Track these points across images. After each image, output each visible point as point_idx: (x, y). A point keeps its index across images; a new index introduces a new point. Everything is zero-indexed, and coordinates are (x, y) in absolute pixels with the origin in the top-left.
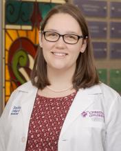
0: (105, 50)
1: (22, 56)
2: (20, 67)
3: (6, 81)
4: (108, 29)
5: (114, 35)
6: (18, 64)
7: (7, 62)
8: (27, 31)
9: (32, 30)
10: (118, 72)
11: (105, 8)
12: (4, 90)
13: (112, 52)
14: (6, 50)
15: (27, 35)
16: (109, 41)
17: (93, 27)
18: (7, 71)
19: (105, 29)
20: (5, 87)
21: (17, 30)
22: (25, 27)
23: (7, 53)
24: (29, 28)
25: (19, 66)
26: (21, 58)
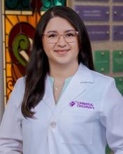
0: (108, 32)
1: (23, 40)
3: (6, 63)
5: (116, 18)
6: (19, 47)
7: (7, 46)
8: (27, 16)
9: (32, 15)
10: (120, 53)
12: (5, 71)
14: (6, 34)
15: (28, 20)
16: (112, 24)
18: (8, 54)
19: (108, 13)
20: (6, 69)
21: (17, 15)
23: (7, 37)
24: (30, 13)
25: (20, 49)
26: (22, 42)
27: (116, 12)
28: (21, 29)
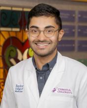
0: (74, 45)
1: (12, 50)
2: (11, 58)
5: (80, 34)
8: (16, 32)
9: (20, 32)
11: (74, 15)
15: (16, 35)
16: (77, 39)
19: (74, 30)
21: (9, 32)
22: (14, 30)
24: (18, 30)
26: (12, 52)
27: (79, 30)
28: (11, 42)
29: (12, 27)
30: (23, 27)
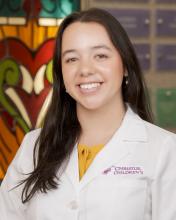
0: (148, 56)
1: (10, 69)
2: (8, 86)
4: (152, 22)
5: (163, 31)
6: (5, 82)
8: (17, 26)
9: (26, 25)
10: (168, 93)
13: (160, 60)
16: (154, 41)
17: (128, 19)
19: (147, 21)
21: (1, 26)
22: (14, 21)
24: (21, 21)
25: (6, 85)
26: (9, 72)
27: (160, 21)
28: (7, 50)
29: (7, 15)
30: (31, 15)
